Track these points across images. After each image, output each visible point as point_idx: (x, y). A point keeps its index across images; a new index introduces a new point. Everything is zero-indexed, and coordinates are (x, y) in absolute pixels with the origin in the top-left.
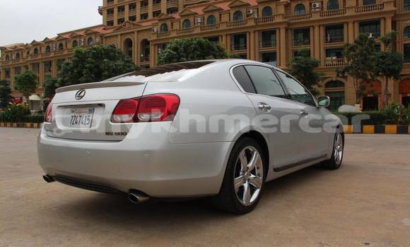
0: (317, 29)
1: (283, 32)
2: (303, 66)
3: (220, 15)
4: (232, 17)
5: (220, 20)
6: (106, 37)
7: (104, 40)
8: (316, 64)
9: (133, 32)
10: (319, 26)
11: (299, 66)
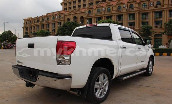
0: (151, 13)
1: (137, 14)
2: (146, 28)
3: (112, 7)
4: (117, 8)
5: (112, 9)
6: (66, 15)
7: (65, 16)
8: (151, 28)
9: (77, 14)
10: (152, 12)
11: (144, 28)
